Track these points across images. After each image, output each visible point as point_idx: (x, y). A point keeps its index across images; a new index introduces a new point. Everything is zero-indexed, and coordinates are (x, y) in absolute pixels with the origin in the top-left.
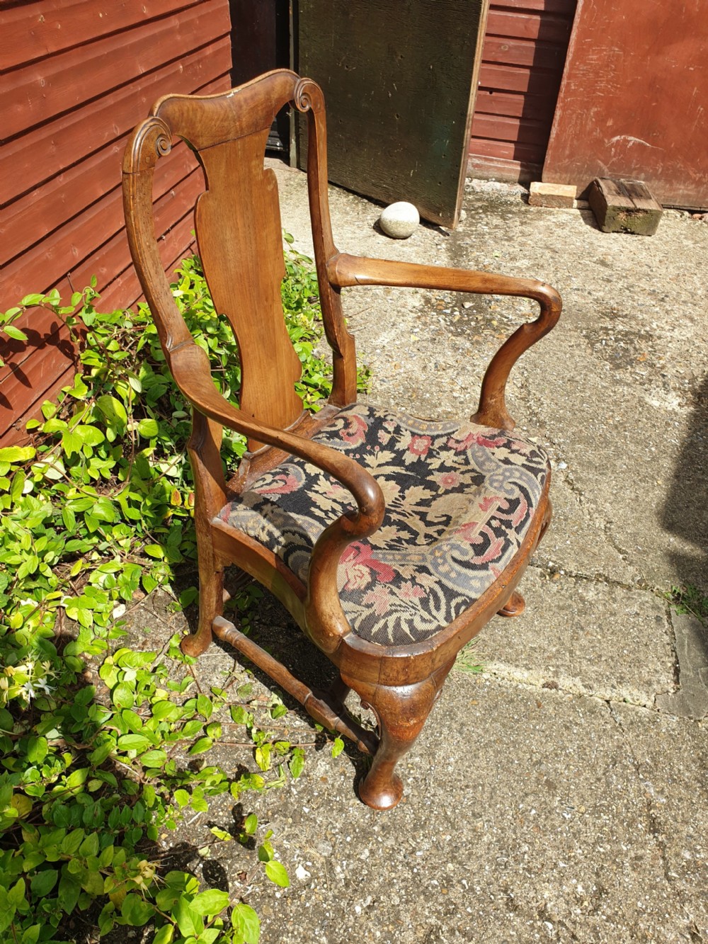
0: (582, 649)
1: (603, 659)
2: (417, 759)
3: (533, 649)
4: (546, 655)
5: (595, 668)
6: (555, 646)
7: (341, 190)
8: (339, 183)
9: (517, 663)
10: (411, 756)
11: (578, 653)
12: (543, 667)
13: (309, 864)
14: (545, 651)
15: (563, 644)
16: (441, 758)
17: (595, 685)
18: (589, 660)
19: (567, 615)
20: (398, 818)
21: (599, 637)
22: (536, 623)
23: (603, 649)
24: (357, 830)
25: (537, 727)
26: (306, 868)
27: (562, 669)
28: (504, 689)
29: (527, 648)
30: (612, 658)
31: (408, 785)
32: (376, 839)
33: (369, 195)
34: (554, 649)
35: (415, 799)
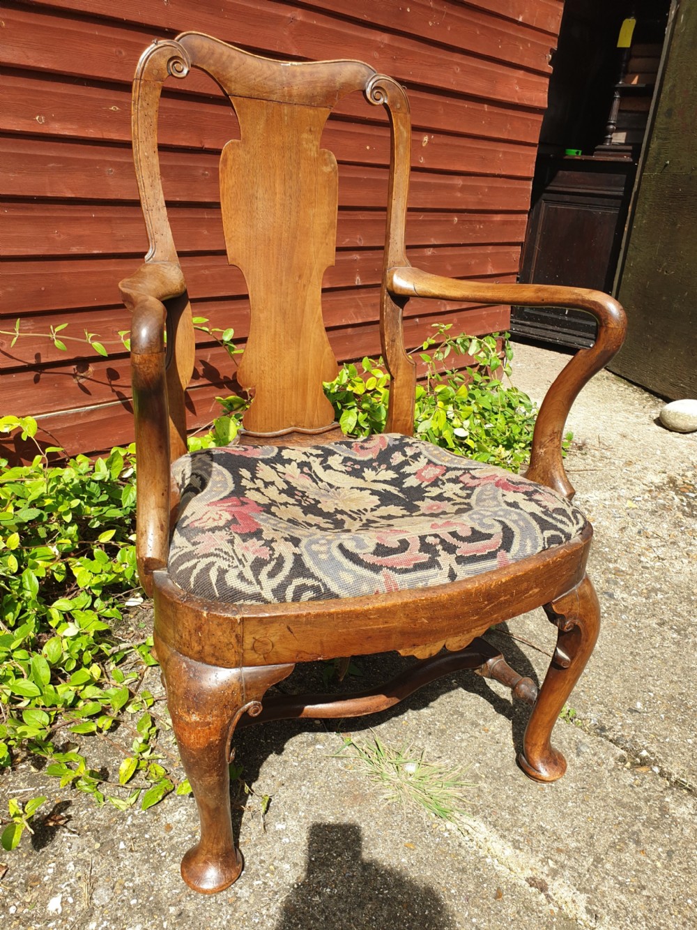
0: (619, 864)
1: (645, 893)
2: (287, 866)
3: (543, 831)
4: (556, 845)
5: (623, 898)
6: (578, 841)
7: (639, 389)
8: (638, 382)
9: (506, 833)
10: (283, 859)
11: (608, 866)
12: (541, 856)
13: (71, 900)
14: (558, 839)
15: (592, 845)
16: (316, 881)
17: (607, 918)
18: (621, 884)
19: (625, 816)
20: (207, 915)
21: (659, 864)
22: (570, 804)
23: (655, 881)
24: (151, 898)
25: (474, 920)
26: (64, 902)
27: (567, 873)
28: (463, 852)
29: (535, 825)
30: (661, 899)
31: (251, 886)
32: (161, 922)
33: (665, 394)
34: (574, 845)
35: (245, 905)
